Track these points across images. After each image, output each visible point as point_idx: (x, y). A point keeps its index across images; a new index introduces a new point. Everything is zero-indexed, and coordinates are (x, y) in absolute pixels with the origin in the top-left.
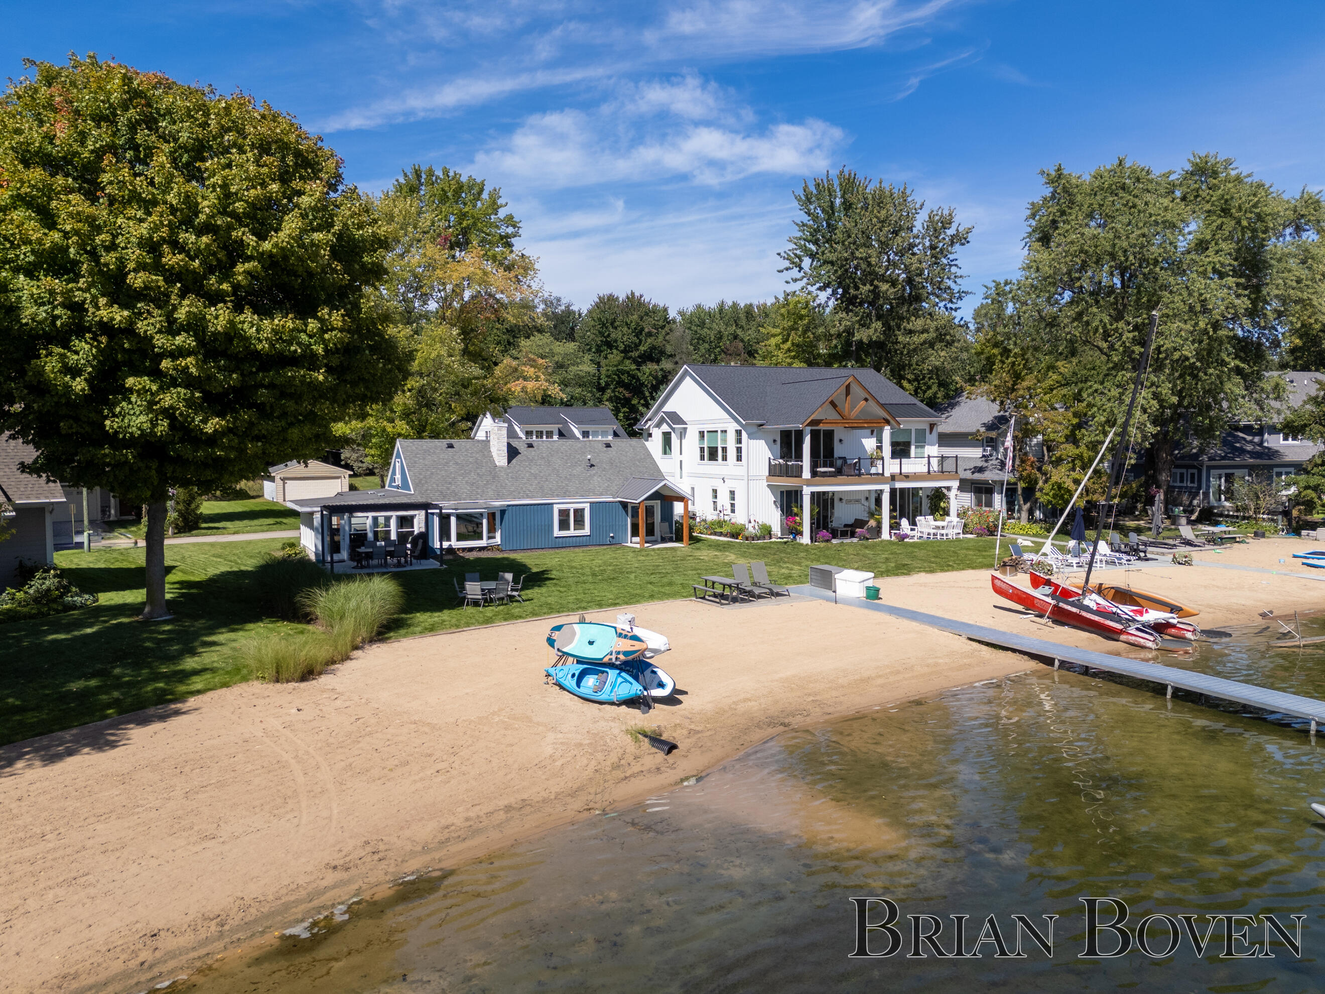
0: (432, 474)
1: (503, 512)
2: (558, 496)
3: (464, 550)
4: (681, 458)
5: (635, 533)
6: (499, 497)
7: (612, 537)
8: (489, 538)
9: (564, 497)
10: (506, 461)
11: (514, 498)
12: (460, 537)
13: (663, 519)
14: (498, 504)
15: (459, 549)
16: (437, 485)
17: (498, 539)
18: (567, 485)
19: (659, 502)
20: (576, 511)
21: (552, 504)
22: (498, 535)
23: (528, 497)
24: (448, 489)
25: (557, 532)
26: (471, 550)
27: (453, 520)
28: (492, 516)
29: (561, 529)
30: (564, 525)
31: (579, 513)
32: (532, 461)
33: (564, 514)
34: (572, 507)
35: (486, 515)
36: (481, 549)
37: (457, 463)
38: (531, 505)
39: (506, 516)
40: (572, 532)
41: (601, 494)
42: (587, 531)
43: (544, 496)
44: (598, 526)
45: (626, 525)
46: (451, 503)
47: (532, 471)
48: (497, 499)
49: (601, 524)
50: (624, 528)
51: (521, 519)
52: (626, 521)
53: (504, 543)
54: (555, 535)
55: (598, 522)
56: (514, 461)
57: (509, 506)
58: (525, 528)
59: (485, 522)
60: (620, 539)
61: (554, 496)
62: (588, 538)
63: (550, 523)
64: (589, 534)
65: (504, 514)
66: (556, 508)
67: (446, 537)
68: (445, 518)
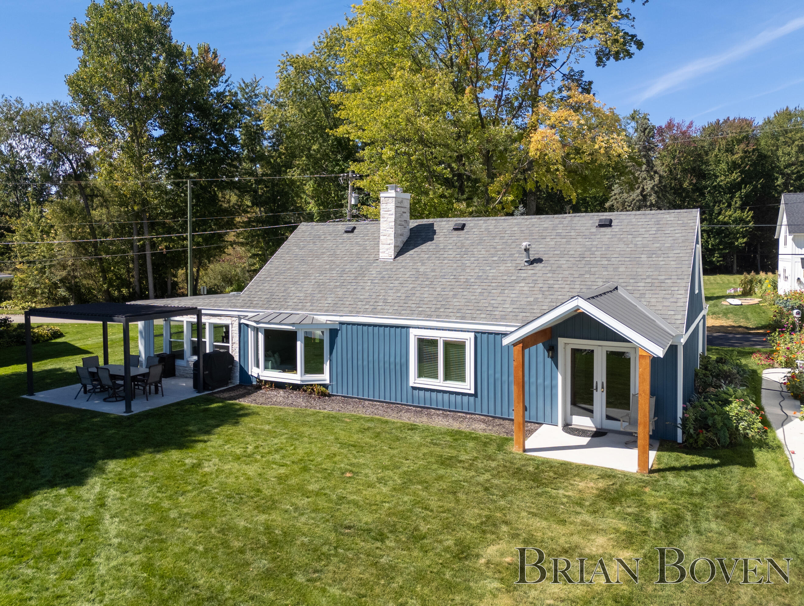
0: (289, 269)
1: (334, 333)
2: (421, 313)
3: (272, 384)
6: (334, 309)
8: (308, 370)
9: (429, 317)
10: (392, 252)
11: (350, 313)
14: (322, 319)
15: (266, 382)
16: (279, 285)
17: (325, 377)
20: (448, 345)
21: (408, 327)
22: (327, 367)
23: (374, 312)
24: (285, 290)
25: (414, 379)
26: (281, 386)
29: (421, 374)
30: (426, 367)
31: (454, 350)
33: (426, 347)
34: (441, 336)
35: (301, 336)
36: (296, 387)
37: (333, 254)
39: (339, 339)
40: (440, 383)
42: (468, 386)
43: (398, 314)
44: (491, 380)
45: (553, 387)
46: (262, 313)
47: (422, 269)
48: (327, 311)
49: (498, 375)
50: (548, 392)
51: (360, 348)
52: (553, 378)
53: (334, 383)
54: (411, 384)
55: (491, 372)
56: (411, 252)
57: (342, 323)
58: (365, 363)
59: (300, 346)
60: (541, 414)
61: (412, 313)
62: (472, 399)
63: (404, 360)
64: (472, 391)
65: (337, 336)
66: (414, 334)
67: (257, 361)
68: (256, 332)
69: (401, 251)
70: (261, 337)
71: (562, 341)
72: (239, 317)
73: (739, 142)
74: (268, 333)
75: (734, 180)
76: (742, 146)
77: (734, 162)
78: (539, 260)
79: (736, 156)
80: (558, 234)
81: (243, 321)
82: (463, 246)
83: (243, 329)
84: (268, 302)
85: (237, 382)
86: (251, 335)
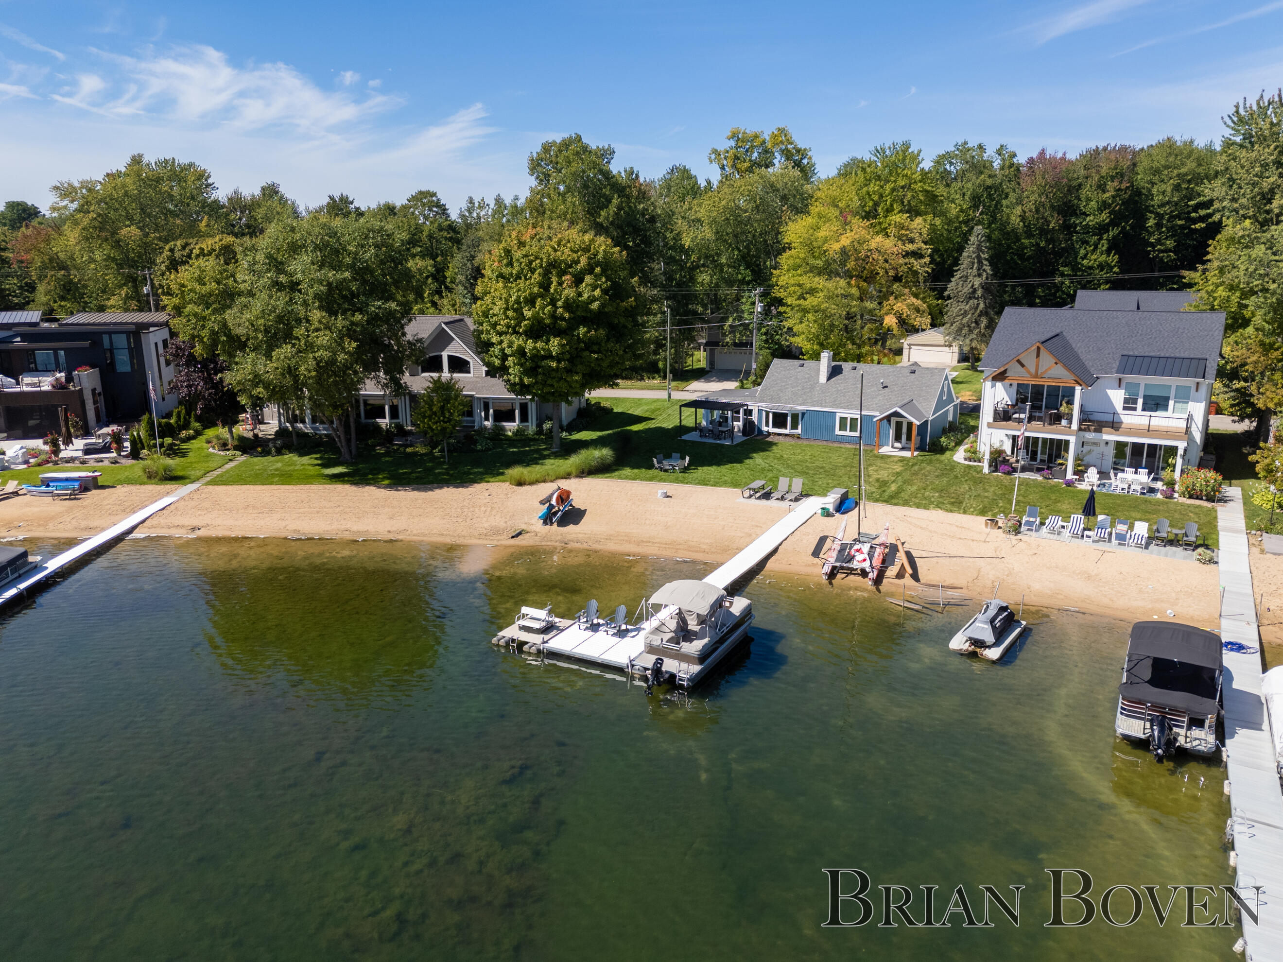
1: (803, 414)
2: (842, 407)
3: (776, 434)
5: (898, 438)
6: (803, 404)
8: (792, 429)
9: (844, 409)
10: (825, 379)
12: (774, 427)
13: (918, 434)
14: (800, 408)
15: (773, 433)
16: (773, 392)
17: (799, 431)
18: (855, 400)
20: (851, 419)
21: (835, 413)
22: (800, 427)
23: (821, 406)
25: (838, 432)
26: (780, 434)
28: (795, 417)
29: (840, 430)
30: (843, 427)
31: (853, 420)
32: (846, 379)
33: (843, 420)
34: (849, 416)
35: (790, 414)
36: (786, 435)
37: (796, 378)
38: (821, 411)
39: (805, 416)
40: (848, 433)
41: (873, 410)
42: (857, 434)
43: (831, 407)
44: (866, 432)
45: (889, 434)
46: (770, 405)
47: (839, 387)
48: (801, 405)
50: (887, 436)
51: (815, 420)
52: (889, 431)
53: (803, 433)
54: (836, 433)
55: (867, 429)
56: (834, 378)
57: (807, 410)
58: (817, 426)
59: (789, 419)
60: (884, 443)
61: (837, 407)
62: (859, 438)
63: (833, 425)
64: (859, 436)
66: (838, 416)
67: (767, 425)
68: (767, 413)
69: (829, 379)
70: (771, 415)
71: (892, 419)
72: (759, 406)
73: (1113, 179)
74: (775, 414)
75: (1103, 221)
76: (1116, 183)
77: (1104, 202)
78: (886, 387)
79: (1107, 195)
81: (760, 408)
83: (760, 411)
84: (771, 401)
85: (756, 433)
86: (764, 414)
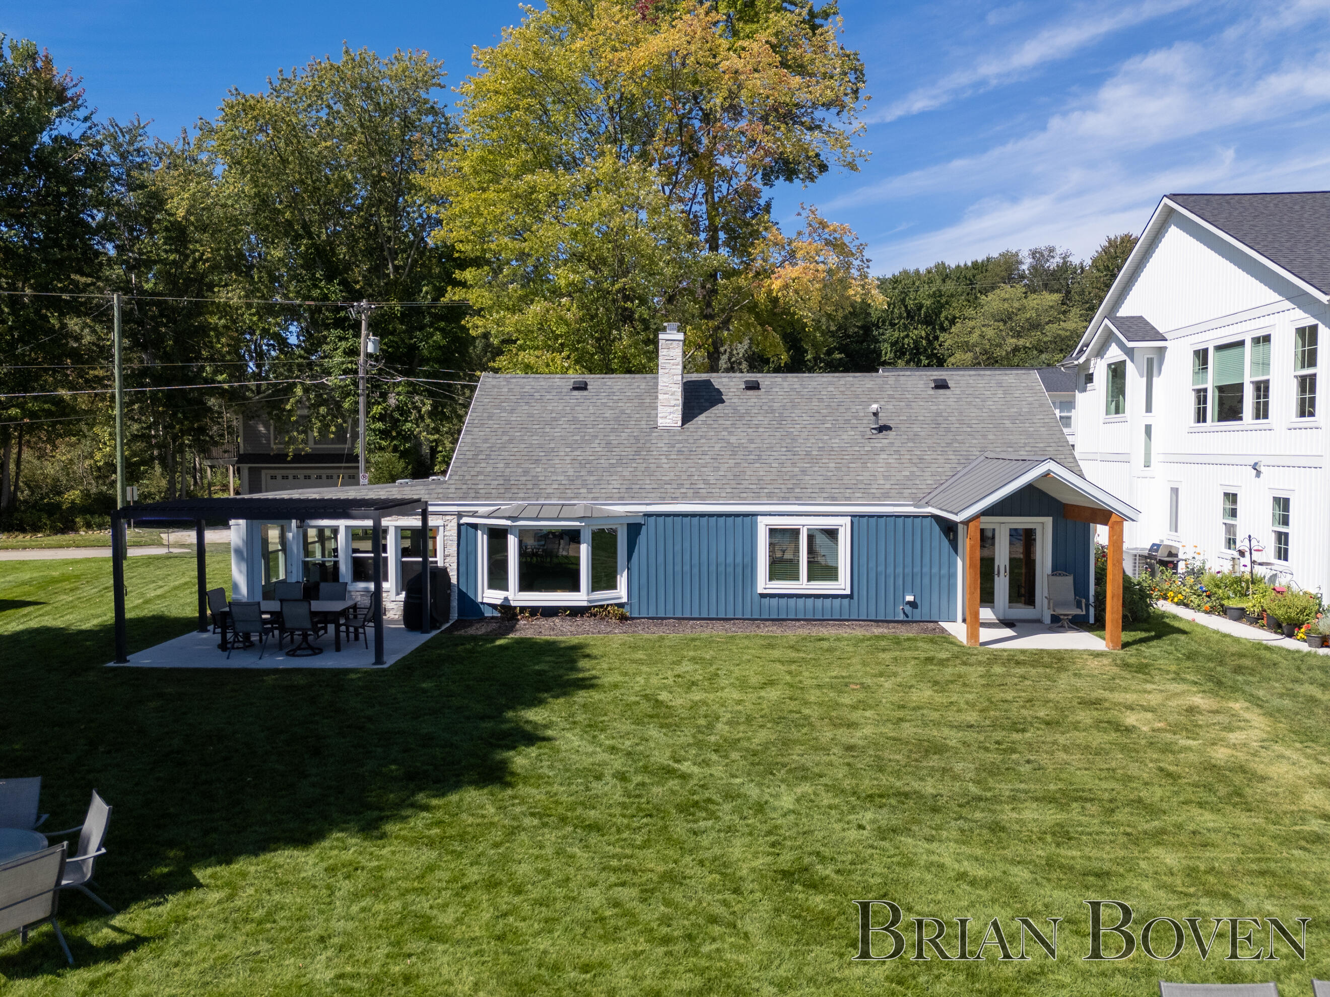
0: (510, 441)
1: (634, 529)
2: (770, 496)
3: (534, 611)
4: (1149, 419)
6: (629, 493)
7: (913, 605)
8: (596, 586)
9: (785, 500)
10: (678, 417)
11: (662, 500)
12: (526, 584)
13: (1058, 568)
14: (620, 509)
15: (523, 609)
16: (507, 465)
17: (621, 592)
18: (804, 472)
19: (1048, 521)
20: (814, 534)
21: (755, 515)
22: (622, 580)
23: (697, 496)
24: (526, 473)
25: (763, 584)
26: (550, 612)
27: (512, 542)
28: (604, 540)
29: (774, 576)
30: (783, 566)
31: (820, 538)
32: (741, 417)
33: (783, 539)
34: (804, 524)
35: (586, 535)
36: (576, 612)
37: (574, 421)
38: (702, 515)
39: (642, 538)
40: (802, 585)
41: (886, 496)
42: (842, 584)
44: (873, 575)
45: (952, 576)
46: (508, 506)
47: (733, 440)
48: (622, 499)
49: (881, 568)
50: (945, 582)
51: (678, 548)
52: (952, 565)
53: (635, 600)
54: (760, 590)
55: (872, 564)
56: (702, 417)
57: (648, 515)
58: (687, 568)
59: (584, 551)
60: (935, 611)
61: (757, 497)
62: (846, 601)
63: (747, 559)
64: (848, 592)
65: (638, 533)
66: (763, 525)
67: (498, 578)
68: (497, 536)
70: (512, 545)
72: (460, 515)
74: (528, 535)
78: (888, 428)
80: (891, 397)
81: (465, 520)
82: (773, 411)
83: (465, 532)
84: (507, 489)
85: (454, 616)
86: (482, 541)
